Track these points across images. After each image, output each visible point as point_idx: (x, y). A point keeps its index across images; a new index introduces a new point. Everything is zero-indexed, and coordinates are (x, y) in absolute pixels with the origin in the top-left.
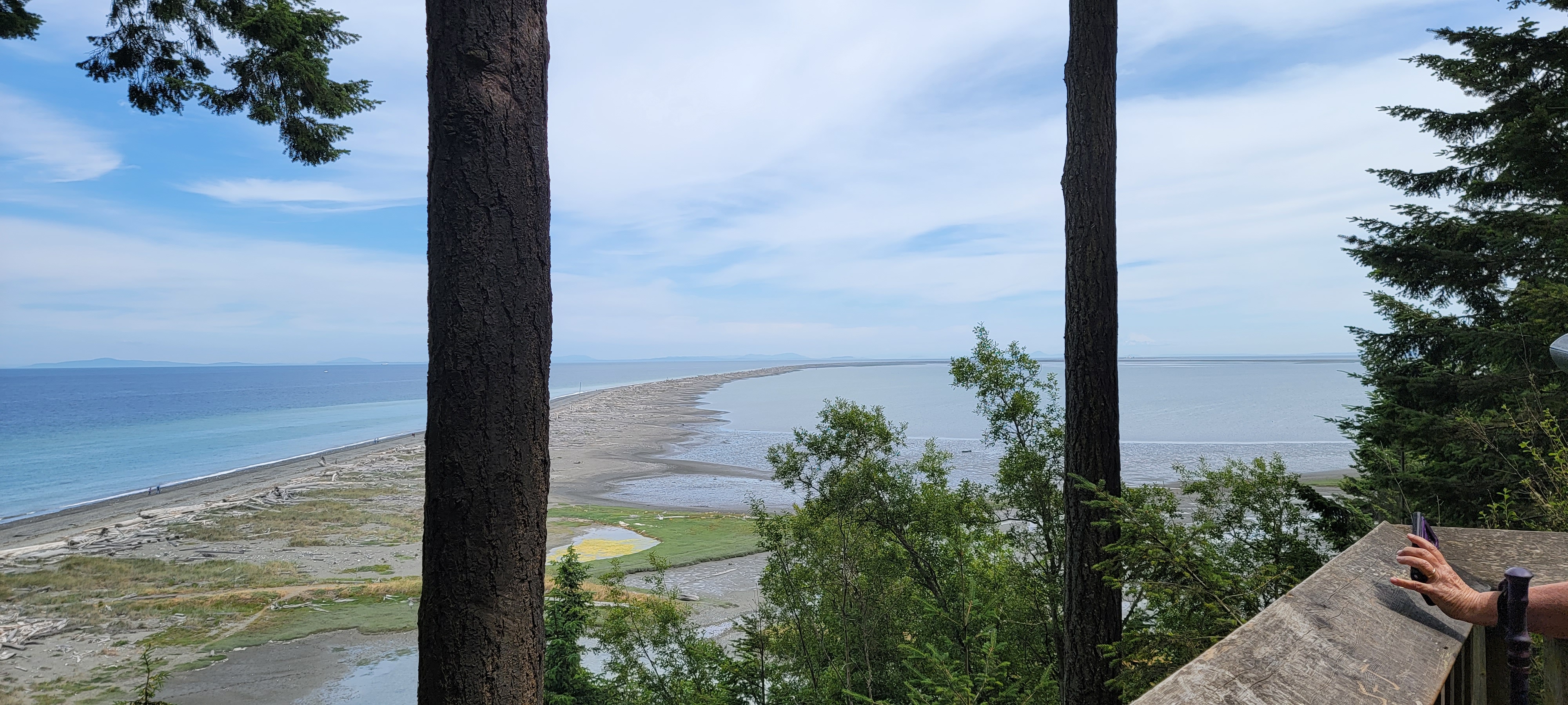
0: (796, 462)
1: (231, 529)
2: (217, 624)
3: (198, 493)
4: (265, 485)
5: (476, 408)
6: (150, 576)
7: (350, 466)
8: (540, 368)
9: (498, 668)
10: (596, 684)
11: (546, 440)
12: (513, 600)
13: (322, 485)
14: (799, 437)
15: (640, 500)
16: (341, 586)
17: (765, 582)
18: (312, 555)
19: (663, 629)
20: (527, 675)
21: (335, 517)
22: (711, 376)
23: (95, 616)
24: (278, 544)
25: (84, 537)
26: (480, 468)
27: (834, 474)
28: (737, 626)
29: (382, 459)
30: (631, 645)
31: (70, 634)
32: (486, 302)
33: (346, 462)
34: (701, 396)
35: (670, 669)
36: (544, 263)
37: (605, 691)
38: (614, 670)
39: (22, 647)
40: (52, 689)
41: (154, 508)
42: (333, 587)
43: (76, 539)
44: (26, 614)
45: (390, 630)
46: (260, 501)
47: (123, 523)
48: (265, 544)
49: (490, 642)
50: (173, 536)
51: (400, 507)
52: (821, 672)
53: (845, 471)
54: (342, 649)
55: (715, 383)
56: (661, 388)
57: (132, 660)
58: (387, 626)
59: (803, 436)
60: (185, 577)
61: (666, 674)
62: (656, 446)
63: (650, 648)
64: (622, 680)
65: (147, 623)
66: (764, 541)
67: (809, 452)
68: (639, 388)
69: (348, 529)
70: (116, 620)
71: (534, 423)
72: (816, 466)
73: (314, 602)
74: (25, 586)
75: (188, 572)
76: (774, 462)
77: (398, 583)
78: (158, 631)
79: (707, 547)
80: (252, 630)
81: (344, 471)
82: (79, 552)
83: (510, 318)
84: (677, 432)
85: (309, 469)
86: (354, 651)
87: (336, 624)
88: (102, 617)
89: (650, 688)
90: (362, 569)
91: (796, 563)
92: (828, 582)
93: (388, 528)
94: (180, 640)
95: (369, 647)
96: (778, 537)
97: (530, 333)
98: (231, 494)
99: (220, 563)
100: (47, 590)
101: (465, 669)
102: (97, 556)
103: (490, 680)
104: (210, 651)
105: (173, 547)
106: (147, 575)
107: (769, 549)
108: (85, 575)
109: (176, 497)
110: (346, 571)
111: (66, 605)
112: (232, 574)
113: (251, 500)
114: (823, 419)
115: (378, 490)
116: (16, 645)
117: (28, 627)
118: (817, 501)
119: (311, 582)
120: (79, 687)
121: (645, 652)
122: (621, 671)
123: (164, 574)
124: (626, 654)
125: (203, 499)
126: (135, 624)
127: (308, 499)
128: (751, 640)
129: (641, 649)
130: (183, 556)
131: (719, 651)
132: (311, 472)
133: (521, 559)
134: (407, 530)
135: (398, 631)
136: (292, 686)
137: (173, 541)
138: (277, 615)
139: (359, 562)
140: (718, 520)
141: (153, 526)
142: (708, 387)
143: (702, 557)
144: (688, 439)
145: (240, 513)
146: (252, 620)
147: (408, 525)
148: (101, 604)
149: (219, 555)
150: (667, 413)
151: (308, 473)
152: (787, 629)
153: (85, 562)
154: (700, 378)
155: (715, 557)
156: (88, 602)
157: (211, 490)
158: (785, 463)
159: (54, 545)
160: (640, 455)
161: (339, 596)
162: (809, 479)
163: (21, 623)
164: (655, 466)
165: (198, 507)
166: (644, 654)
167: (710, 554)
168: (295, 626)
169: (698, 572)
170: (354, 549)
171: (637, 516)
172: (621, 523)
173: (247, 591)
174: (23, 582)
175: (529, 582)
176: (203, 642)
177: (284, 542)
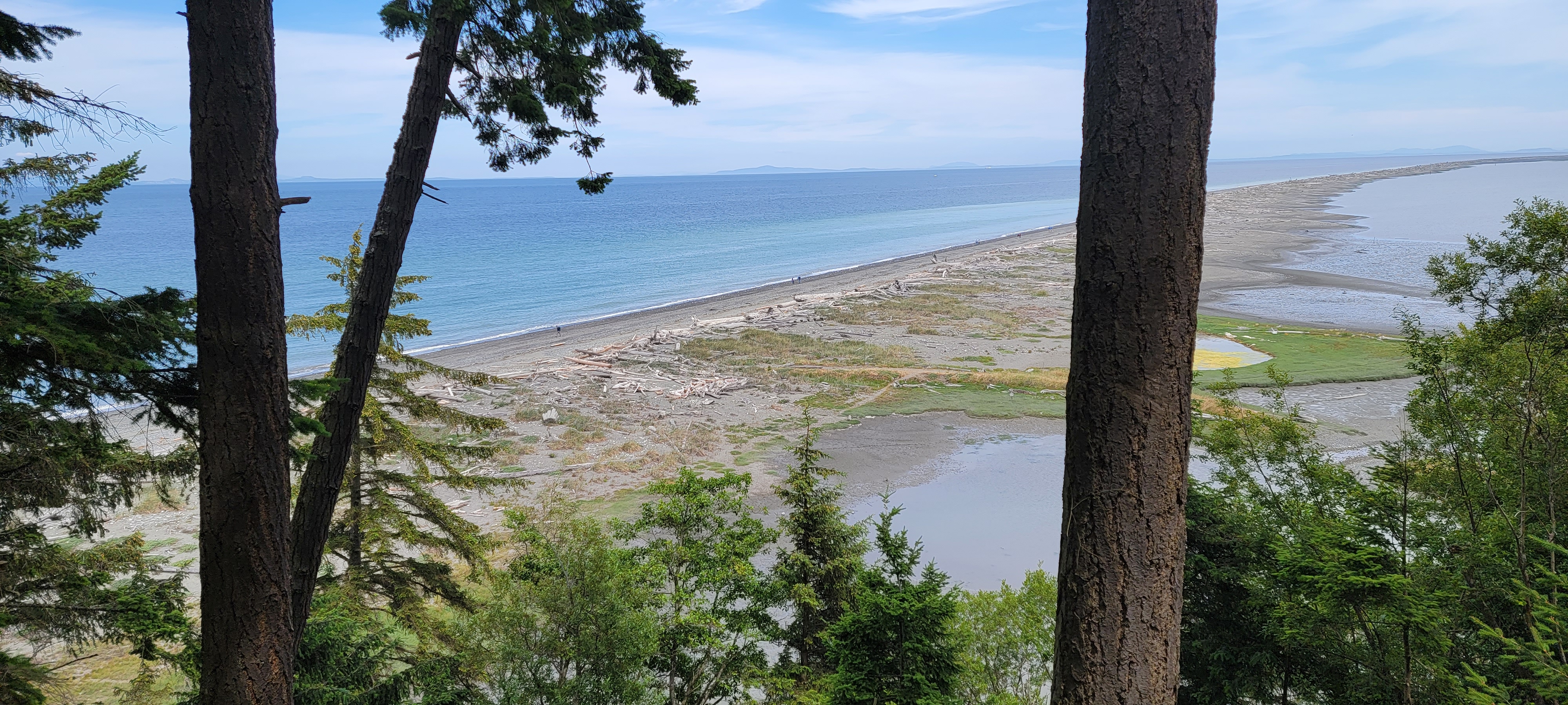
0: (1468, 275)
1: (862, 315)
2: (852, 394)
3: (836, 283)
4: (886, 278)
5: (1130, 192)
6: (803, 349)
7: (957, 264)
8: (1199, 150)
9: (1144, 447)
10: (1201, 492)
11: (1201, 225)
12: (1161, 384)
13: (934, 281)
14: (1474, 246)
15: (1251, 311)
16: (950, 372)
17: (1413, 410)
18: (925, 342)
19: (1281, 447)
20: (1173, 459)
21: (945, 310)
22: (1347, 176)
23: (766, 377)
24: (898, 330)
25: (757, 314)
26: (1132, 253)
27: (1523, 290)
28: (1375, 453)
29: (986, 258)
30: (1243, 458)
31: (749, 390)
32: (1145, 81)
33: (954, 260)
34: (1332, 198)
35: (1286, 487)
36: (1210, 35)
37: (1211, 500)
38: (1223, 480)
39: (718, 396)
40: (738, 431)
41: (804, 293)
42: (944, 372)
43: (751, 315)
44: (720, 371)
45: (993, 416)
46: (883, 292)
47: (783, 304)
48: (887, 330)
49: (1137, 422)
50: (818, 317)
51: (1002, 304)
52: (1483, 516)
53: (1537, 288)
54: (951, 428)
55: (1353, 183)
56: (1282, 189)
57: (793, 415)
58: (990, 412)
59: (1480, 244)
60: (828, 352)
61: (1282, 492)
62: (1272, 255)
63: (1264, 463)
64: (1231, 491)
65: (801, 387)
66: (1416, 362)
67: (1487, 263)
68: (1256, 189)
69: (956, 322)
70: (780, 382)
71: (1190, 208)
72: (1497, 281)
73: (928, 384)
74: (719, 349)
75: (830, 349)
76: (1436, 274)
77: (1000, 375)
78: (810, 394)
79: (1329, 367)
80: (879, 402)
81: (953, 269)
82: (753, 326)
83: (1170, 97)
84: (1299, 239)
85: (924, 266)
86: (962, 431)
87: (946, 405)
88: (771, 379)
89: (1262, 504)
90: (969, 359)
91: (1459, 391)
92: (1500, 417)
93: (991, 323)
94: (826, 404)
95: (975, 429)
96: (1437, 359)
97: (1191, 112)
98: (861, 284)
99: (853, 343)
100: (733, 354)
101: (1112, 445)
102: (766, 330)
103: (1136, 458)
104: (847, 415)
105: (819, 327)
106: (801, 348)
107: (1422, 372)
108: (758, 344)
109: (820, 285)
110: (954, 360)
111: (746, 367)
112: (863, 353)
113: (876, 291)
114: (1512, 224)
115: (982, 287)
116: (714, 395)
117: (722, 382)
118: (1494, 321)
119: (925, 366)
120: (757, 432)
121: (1258, 467)
122: (1230, 482)
123: (813, 349)
124: (1236, 466)
125: (840, 288)
126: (794, 387)
127: (923, 293)
128: (1392, 469)
129: (1253, 463)
130: (827, 335)
131: (1350, 478)
132: (925, 268)
133: (1171, 345)
134: (1008, 326)
135: (1000, 418)
136: (911, 454)
137: (819, 322)
138: (898, 392)
139: (966, 352)
140: (1346, 339)
141: (804, 309)
142: (1341, 188)
143: (1323, 377)
144: (1312, 248)
145: (869, 302)
146: (878, 394)
147: (1009, 322)
148: (769, 369)
149: (853, 336)
150: (1287, 217)
151: (922, 269)
152: (1437, 464)
153: (758, 334)
154: (1333, 177)
155: (1340, 378)
156: (761, 366)
157: (846, 281)
158: (1452, 277)
159: (736, 319)
160: (1253, 263)
161: (949, 381)
162: (1485, 296)
163: (717, 378)
164: (1271, 276)
165: (837, 295)
166: (1257, 469)
167: (1333, 376)
168: (911, 403)
169: (1317, 393)
170: (961, 340)
171: (1245, 328)
172: (1228, 334)
173: (874, 369)
174: (717, 346)
175: (1178, 369)
176: (842, 408)
177: (903, 329)
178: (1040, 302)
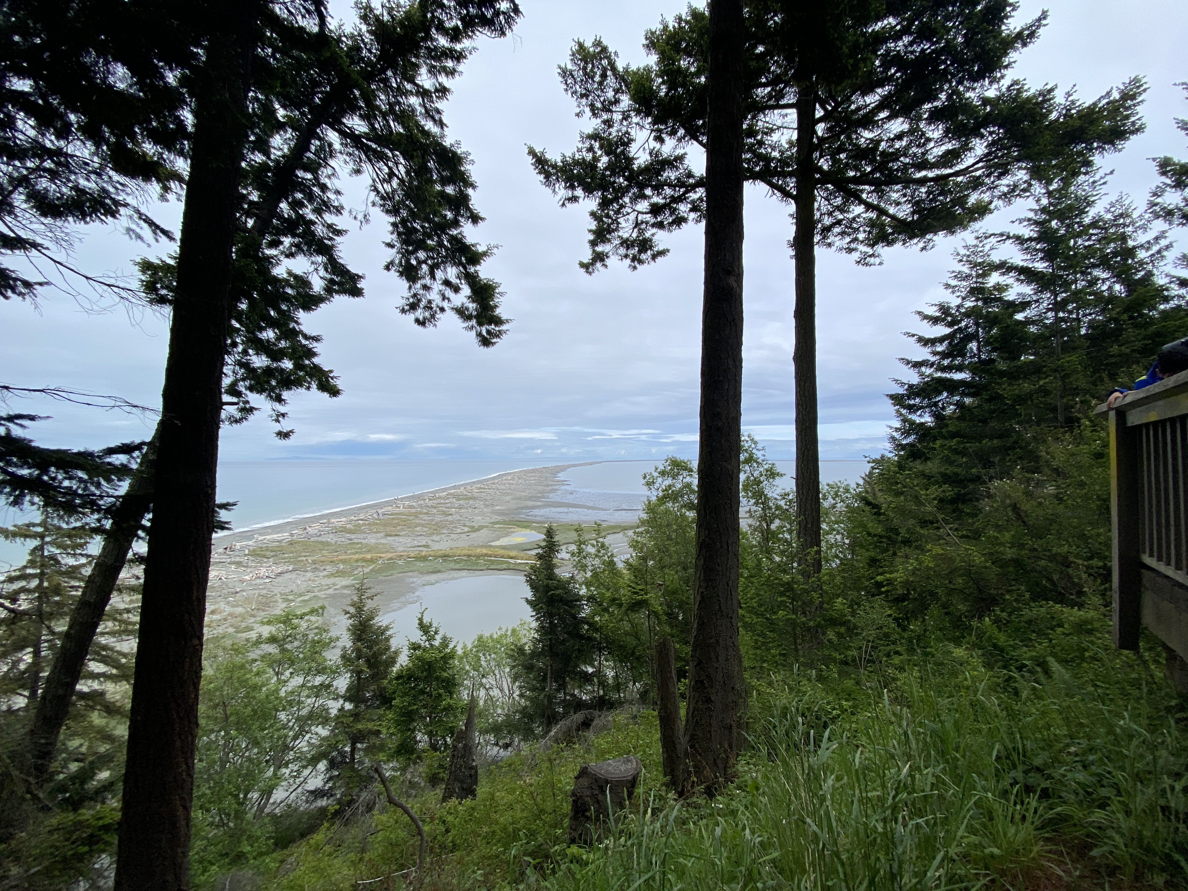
1: (359, 529)
2: (357, 569)
13: (397, 511)
16: (409, 553)
18: (395, 540)
21: (403, 524)
23: (305, 565)
24: (379, 535)
25: (297, 532)
31: (294, 572)
33: (407, 502)
34: (558, 474)
39: (275, 577)
42: (406, 554)
43: (293, 533)
44: (275, 563)
46: (370, 517)
48: (374, 535)
50: (334, 531)
51: (432, 520)
56: (540, 470)
58: (431, 570)
62: (541, 495)
65: (327, 568)
69: (410, 529)
70: (314, 566)
73: (398, 560)
75: (342, 547)
77: (434, 552)
78: (332, 571)
79: (567, 538)
80: (372, 572)
81: (406, 505)
82: (295, 538)
84: (550, 489)
87: (408, 569)
88: (308, 565)
90: (418, 546)
93: (427, 529)
98: (357, 514)
99: (356, 543)
100: (283, 553)
102: (303, 539)
105: (335, 536)
106: (325, 548)
108: (298, 547)
110: (411, 547)
111: (291, 560)
112: (361, 548)
113: (367, 516)
115: (421, 513)
116: (272, 577)
117: (277, 569)
119: (396, 552)
123: (332, 547)
125: (349, 516)
126: (322, 568)
127: (391, 517)
130: (340, 540)
134: (435, 530)
135: (435, 573)
138: (382, 565)
139: (416, 543)
143: (566, 542)
145: (362, 522)
146: (371, 567)
148: (306, 560)
149: (355, 540)
150: (544, 481)
153: (298, 542)
156: (301, 558)
159: (285, 535)
160: (535, 499)
161: (408, 558)
163: (273, 567)
164: (542, 503)
165: (346, 520)
167: (569, 541)
168: (390, 570)
170: (413, 538)
171: (535, 525)
172: (529, 527)
173: (368, 555)
174: (273, 550)
177: (382, 534)
178: (450, 518)
